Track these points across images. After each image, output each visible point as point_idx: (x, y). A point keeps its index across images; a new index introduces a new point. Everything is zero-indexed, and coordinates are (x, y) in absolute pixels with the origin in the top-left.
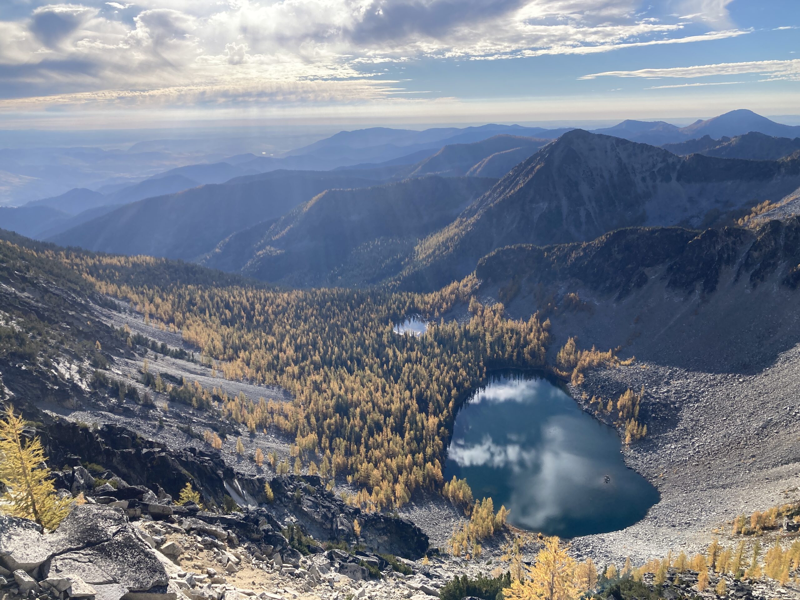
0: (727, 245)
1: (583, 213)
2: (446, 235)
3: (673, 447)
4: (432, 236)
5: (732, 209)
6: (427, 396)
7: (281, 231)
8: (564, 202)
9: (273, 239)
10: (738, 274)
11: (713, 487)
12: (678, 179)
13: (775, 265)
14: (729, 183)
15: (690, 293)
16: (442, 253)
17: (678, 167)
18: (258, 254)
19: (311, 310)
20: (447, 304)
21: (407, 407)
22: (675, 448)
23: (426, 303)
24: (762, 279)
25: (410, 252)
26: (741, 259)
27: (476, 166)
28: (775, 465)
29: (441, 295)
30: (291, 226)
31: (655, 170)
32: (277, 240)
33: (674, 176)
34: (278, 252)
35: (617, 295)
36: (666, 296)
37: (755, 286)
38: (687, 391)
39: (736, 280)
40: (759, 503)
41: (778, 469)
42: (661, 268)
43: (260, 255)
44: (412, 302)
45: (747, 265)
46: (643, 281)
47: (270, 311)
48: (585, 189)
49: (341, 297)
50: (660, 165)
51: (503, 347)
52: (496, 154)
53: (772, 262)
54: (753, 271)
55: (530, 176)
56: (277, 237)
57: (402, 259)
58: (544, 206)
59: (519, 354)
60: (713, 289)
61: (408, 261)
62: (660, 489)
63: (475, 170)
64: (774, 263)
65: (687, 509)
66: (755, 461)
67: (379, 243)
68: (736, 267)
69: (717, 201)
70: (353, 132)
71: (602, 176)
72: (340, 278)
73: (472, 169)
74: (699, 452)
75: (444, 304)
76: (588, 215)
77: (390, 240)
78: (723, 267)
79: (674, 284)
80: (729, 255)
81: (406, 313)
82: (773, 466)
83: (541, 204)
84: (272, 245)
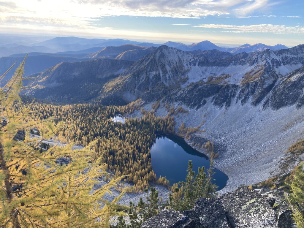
0: (233, 90)
1: (167, 76)
2: (116, 82)
3: (228, 160)
4: (109, 83)
5: (217, 76)
6: (139, 146)
7: (42, 78)
8: (161, 72)
9: (39, 82)
10: (237, 101)
11: (245, 173)
12: (198, 65)
13: (248, 98)
14: (215, 67)
15: (222, 107)
16: (117, 89)
17: (198, 61)
18: (32, 88)
19: (78, 113)
20: (131, 110)
21: (134, 151)
22: (229, 160)
23: (123, 110)
24: (245, 103)
25: (101, 88)
26: (237, 95)
27: (119, 55)
28: (263, 164)
29: (128, 107)
30: (47, 76)
31: (191, 61)
32: (41, 82)
33: (197, 64)
34: (42, 87)
35: (196, 107)
36: (213, 108)
37: (243, 104)
38: (227, 141)
39: (237, 103)
40: (262, 177)
41: (265, 165)
42: (211, 98)
43: (33, 88)
44: (116, 109)
45: (240, 97)
46: (205, 102)
47: (61, 114)
48: (168, 68)
49: (88, 107)
50: (192, 60)
51: (159, 126)
52: (127, 51)
53: (248, 96)
54: (242, 99)
55: (148, 62)
56: (41, 81)
57: (98, 91)
58: (154, 73)
59: (166, 129)
60: (229, 106)
61: (101, 92)
62: (227, 175)
63: (119, 57)
64: (248, 97)
65: (239, 181)
66: (256, 163)
67: (87, 85)
68: (236, 98)
69: (211, 73)
70: (62, 37)
71: (173, 63)
72: (72, 98)
73: (118, 57)
74: (237, 161)
75: (130, 110)
76: (169, 77)
77: (92, 83)
78: (232, 98)
79: (215, 103)
80: (233, 94)
81: (115, 114)
82: (262, 165)
83: (153, 72)
84: (39, 84)
